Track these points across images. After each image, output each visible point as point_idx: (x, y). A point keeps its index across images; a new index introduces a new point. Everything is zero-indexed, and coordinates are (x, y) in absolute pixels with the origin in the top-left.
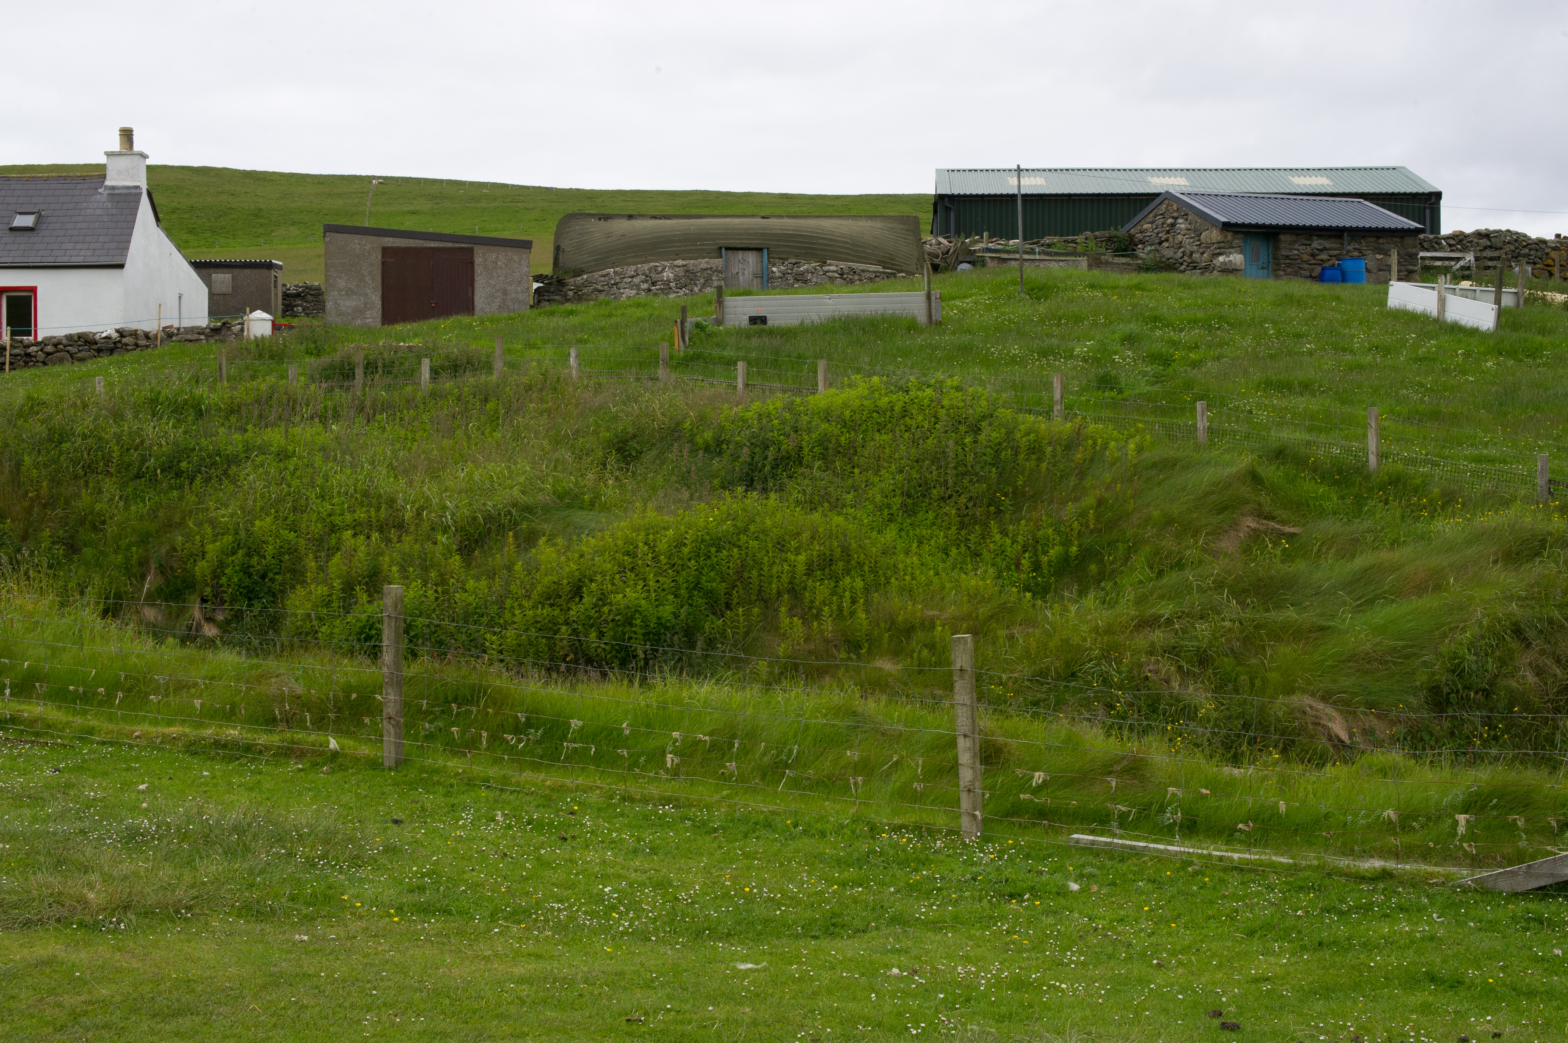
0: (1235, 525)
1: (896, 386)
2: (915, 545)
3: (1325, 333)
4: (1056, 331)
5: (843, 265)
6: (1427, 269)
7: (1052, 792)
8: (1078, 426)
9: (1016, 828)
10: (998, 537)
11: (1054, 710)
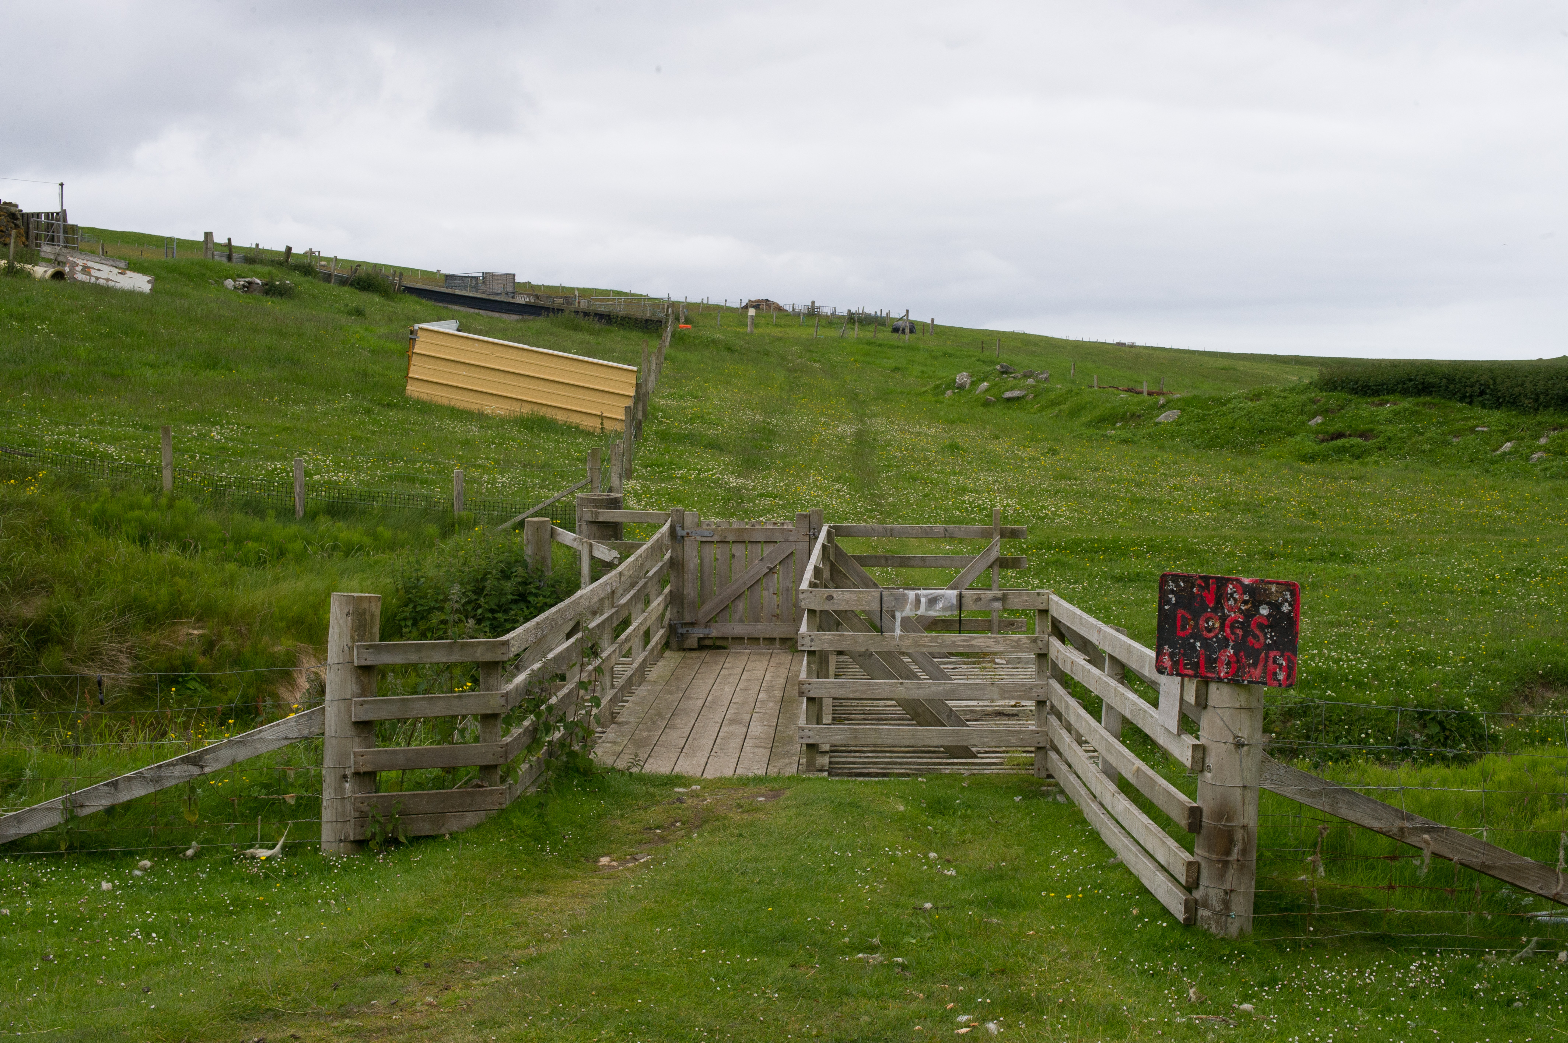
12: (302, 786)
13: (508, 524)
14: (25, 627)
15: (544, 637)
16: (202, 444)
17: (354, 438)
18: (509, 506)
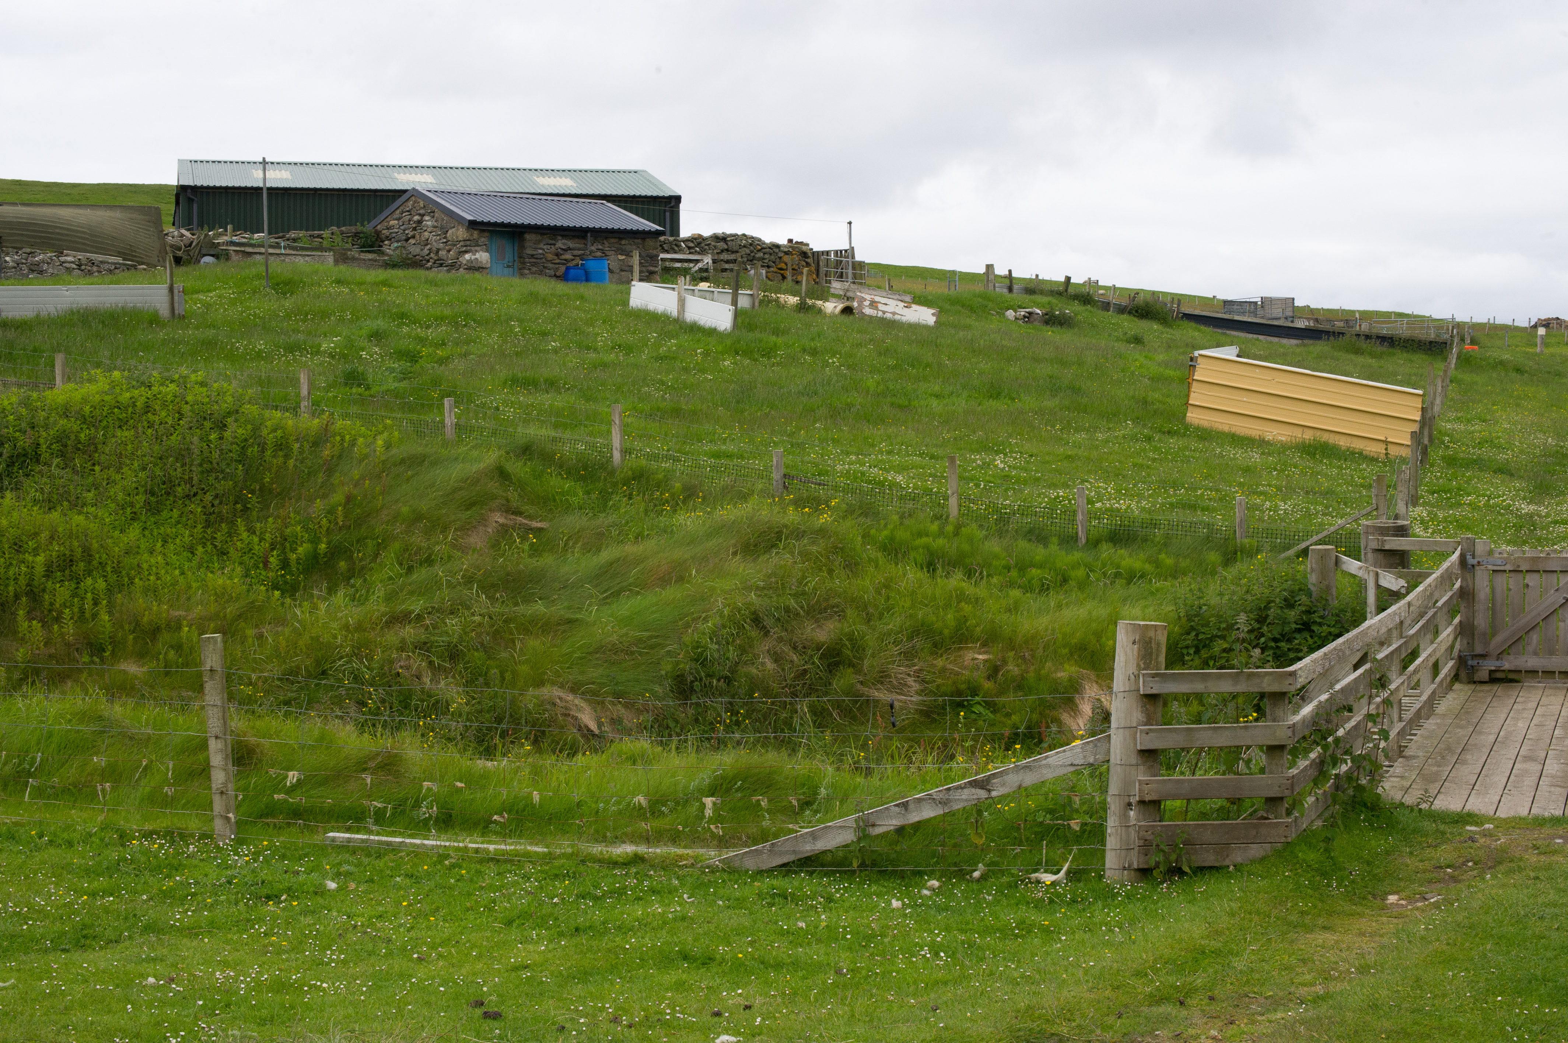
0: (483, 521)
1: (138, 381)
2: (159, 544)
3: (569, 332)
4: (302, 326)
5: (80, 256)
6: (667, 270)
7: (307, 791)
8: (325, 422)
9: (271, 829)
10: (245, 535)
11: (306, 709)
12: (1086, 813)
13: (1291, 552)
14: (819, 650)
15: (1331, 668)
16: (986, 473)
17: (1135, 465)
18: (1292, 534)
